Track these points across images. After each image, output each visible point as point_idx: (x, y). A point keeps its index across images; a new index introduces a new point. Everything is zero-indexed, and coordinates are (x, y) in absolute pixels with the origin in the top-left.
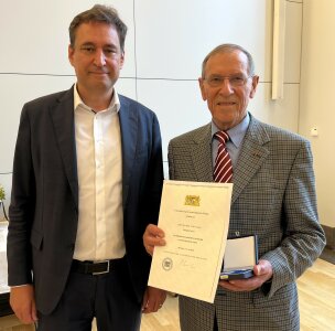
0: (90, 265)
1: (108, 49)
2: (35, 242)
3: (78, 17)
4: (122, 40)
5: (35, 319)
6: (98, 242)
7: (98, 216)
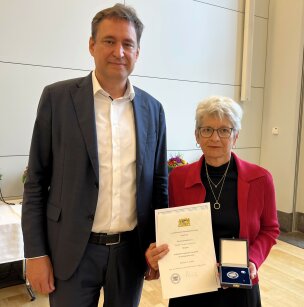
3: (101, 13)
4: (139, 36)
5: (53, 288)
6: (113, 215)
7: (114, 192)
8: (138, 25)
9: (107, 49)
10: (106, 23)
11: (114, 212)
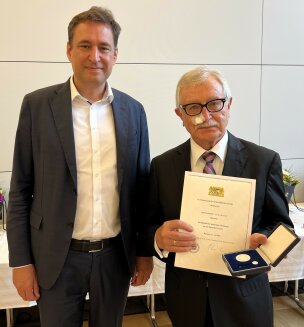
0: (85, 245)
1: (103, 47)
5: (38, 296)
6: (95, 221)
7: (95, 197)
10: (82, 26)
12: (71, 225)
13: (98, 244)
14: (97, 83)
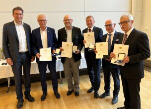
0: (21, 53)
1: (20, 14)
2: (10, 49)
8: (22, 11)
9: (17, 16)
10: (15, 11)
11: (23, 47)
12: (19, 49)
13: (23, 53)
14: (20, 21)
